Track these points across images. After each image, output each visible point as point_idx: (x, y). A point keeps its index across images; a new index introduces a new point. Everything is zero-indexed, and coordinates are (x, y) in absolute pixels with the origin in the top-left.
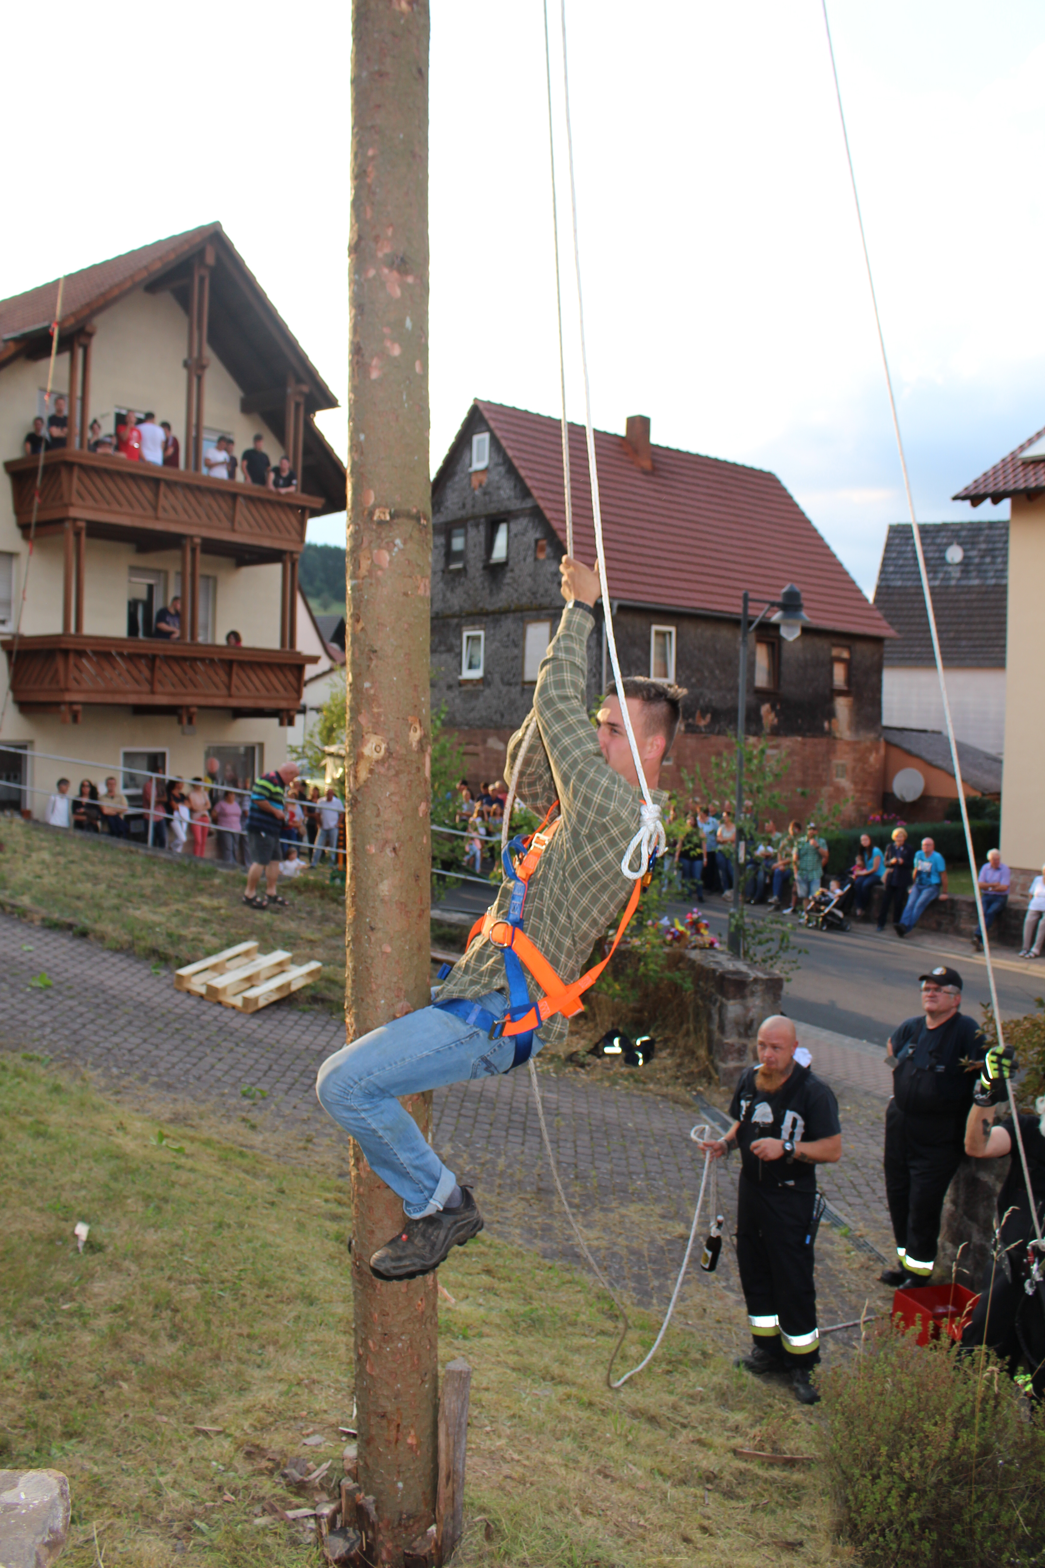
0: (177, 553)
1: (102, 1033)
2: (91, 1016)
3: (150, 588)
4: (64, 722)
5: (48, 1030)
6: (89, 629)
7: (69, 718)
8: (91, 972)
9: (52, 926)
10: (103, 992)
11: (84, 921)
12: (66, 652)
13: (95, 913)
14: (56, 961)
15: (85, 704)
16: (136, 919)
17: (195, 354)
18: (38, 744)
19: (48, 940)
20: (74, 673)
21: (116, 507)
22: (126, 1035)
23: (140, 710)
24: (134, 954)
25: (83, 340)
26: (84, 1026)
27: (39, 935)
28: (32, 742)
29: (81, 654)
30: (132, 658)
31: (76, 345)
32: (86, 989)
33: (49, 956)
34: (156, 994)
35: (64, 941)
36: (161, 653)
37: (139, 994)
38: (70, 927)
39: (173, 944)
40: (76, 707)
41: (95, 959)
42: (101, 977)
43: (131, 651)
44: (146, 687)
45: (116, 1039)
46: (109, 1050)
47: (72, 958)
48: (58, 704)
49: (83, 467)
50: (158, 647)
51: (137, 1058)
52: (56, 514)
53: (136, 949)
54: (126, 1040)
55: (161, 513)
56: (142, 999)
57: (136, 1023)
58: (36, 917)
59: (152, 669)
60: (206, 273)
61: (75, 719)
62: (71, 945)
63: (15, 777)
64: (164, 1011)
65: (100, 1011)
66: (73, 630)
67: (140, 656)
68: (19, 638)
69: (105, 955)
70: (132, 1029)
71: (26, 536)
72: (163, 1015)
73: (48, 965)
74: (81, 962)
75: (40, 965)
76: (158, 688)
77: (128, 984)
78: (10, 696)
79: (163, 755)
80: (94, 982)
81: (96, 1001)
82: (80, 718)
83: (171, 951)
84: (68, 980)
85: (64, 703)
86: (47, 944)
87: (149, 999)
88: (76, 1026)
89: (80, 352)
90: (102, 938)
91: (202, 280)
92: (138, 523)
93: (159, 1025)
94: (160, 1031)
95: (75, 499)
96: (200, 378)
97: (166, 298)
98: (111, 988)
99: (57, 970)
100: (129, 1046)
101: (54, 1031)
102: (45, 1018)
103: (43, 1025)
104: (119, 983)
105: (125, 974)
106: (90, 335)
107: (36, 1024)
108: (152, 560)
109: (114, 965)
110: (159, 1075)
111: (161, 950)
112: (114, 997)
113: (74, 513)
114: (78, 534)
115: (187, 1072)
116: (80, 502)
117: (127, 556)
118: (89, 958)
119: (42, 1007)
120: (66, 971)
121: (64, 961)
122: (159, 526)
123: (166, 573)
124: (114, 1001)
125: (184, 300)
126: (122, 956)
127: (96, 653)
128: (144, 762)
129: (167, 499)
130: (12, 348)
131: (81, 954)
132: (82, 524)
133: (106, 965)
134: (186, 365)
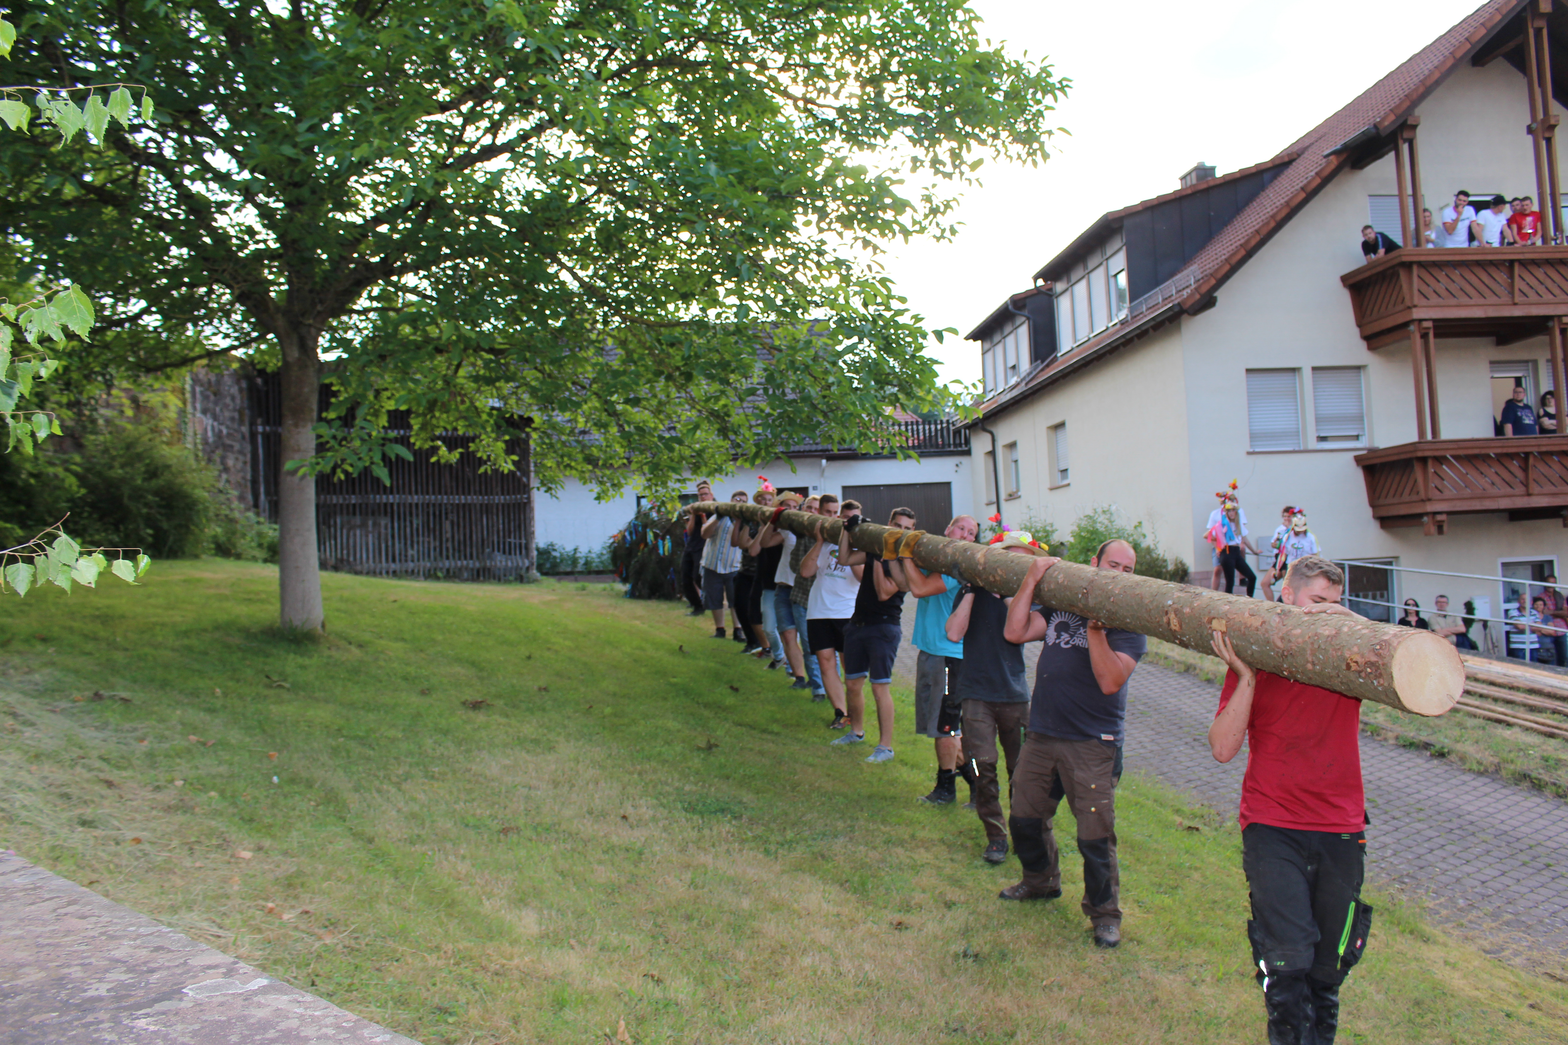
0: (1544, 339)
1: (1452, 860)
2: (1441, 841)
3: (1518, 381)
4: (1427, 534)
5: (1389, 852)
6: (1447, 433)
7: (1433, 529)
8: (1446, 795)
9: (1410, 745)
10: (1459, 817)
11: (1441, 740)
12: (1424, 460)
13: (1457, 732)
14: (1408, 781)
15: (1449, 513)
16: (1504, 739)
17: (1540, 116)
18: (1402, 560)
19: (1401, 759)
20: (1434, 482)
21: (1465, 300)
22: (1480, 865)
23: (1517, 515)
24: (1501, 778)
25: (1406, 135)
26: (1431, 851)
27: (1392, 754)
28: (1397, 558)
29: (1440, 460)
30: (1502, 458)
31: (1400, 142)
32: (1439, 813)
33: (1400, 776)
34: (1524, 824)
35: (1419, 761)
36: (1535, 450)
37: (1502, 822)
38: (1427, 746)
39: (1547, 768)
40: (1439, 518)
41: (1454, 781)
42: (1458, 801)
43: (1499, 451)
44: (1521, 489)
45: (1467, 869)
46: (1458, 880)
47: (1427, 780)
48: (1420, 516)
49: (1420, 264)
50: (1532, 443)
51: (1490, 892)
52: (1400, 319)
53: (1503, 772)
54: (1479, 870)
55: (1518, 298)
56: (1504, 827)
57: (1495, 853)
58: (1390, 734)
59: (1525, 469)
60: (1542, 23)
61: (1440, 530)
62: (1427, 766)
63: (1382, 596)
64: (1532, 843)
65: (1452, 836)
66: (1429, 437)
67: (1511, 456)
68: (1373, 451)
69: (1467, 777)
70: (1489, 859)
71: (1371, 348)
72: (1530, 847)
73: (1398, 785)
74: (1437, 784)
75: (1389, 784)
76: (1534, 488)
77: (1490, 810)
78: (1369, 511)
79: (1551, 563)
80: (1449, 805)
81: (1449, 825)
82: (1445, 528)
83: (1546, 778)
84: (1419, 801)
85: (1427, 514)
86: (1399, 764)
87: (1514, 828)
88: (1422, 851)
89: (1405, 148)
90: (1463, 759)
91: (1538, 32)
92: (1492, 313)
93: (1524, 857)
94: (1524, 864)
95: (1417, 299)
96: (1549, 141)
97: (1500, 65)
98: (1469, 813)
99: (1408, 790)
100: (1483, 878)
101: (1395, 854)
102: (1387, 840)
103: (1385, 846)
104: (1479, 809)
105: (1487, 799)
106: (1414, 127)
107: (1377, 845)
108: (1517, 351)
109: (1475, 788)
110: (1516, 914)
111: (1534, 774)
112: (1472, 823)
113: (1417, 314)
114: (1424, 336)
115: (1554, 914)
116: (1424, 302)
117: (1487, 351)
118: (1446, 780)
119: (1385, 827)
120: (1418, 792)
121: (1417, 782)
122: (1517, 312)
123: (1535, 362)
124: (1471, 828)
125: (1518, 60)
126: (1487, 780)
127: (1457, 458)
128: (1529, 572)
129: (1523, 280)
130: (1334, 161)
131: (1437, 775)
132: (1429, 324)
133: (1465, 788)
134: (1530, 130)
